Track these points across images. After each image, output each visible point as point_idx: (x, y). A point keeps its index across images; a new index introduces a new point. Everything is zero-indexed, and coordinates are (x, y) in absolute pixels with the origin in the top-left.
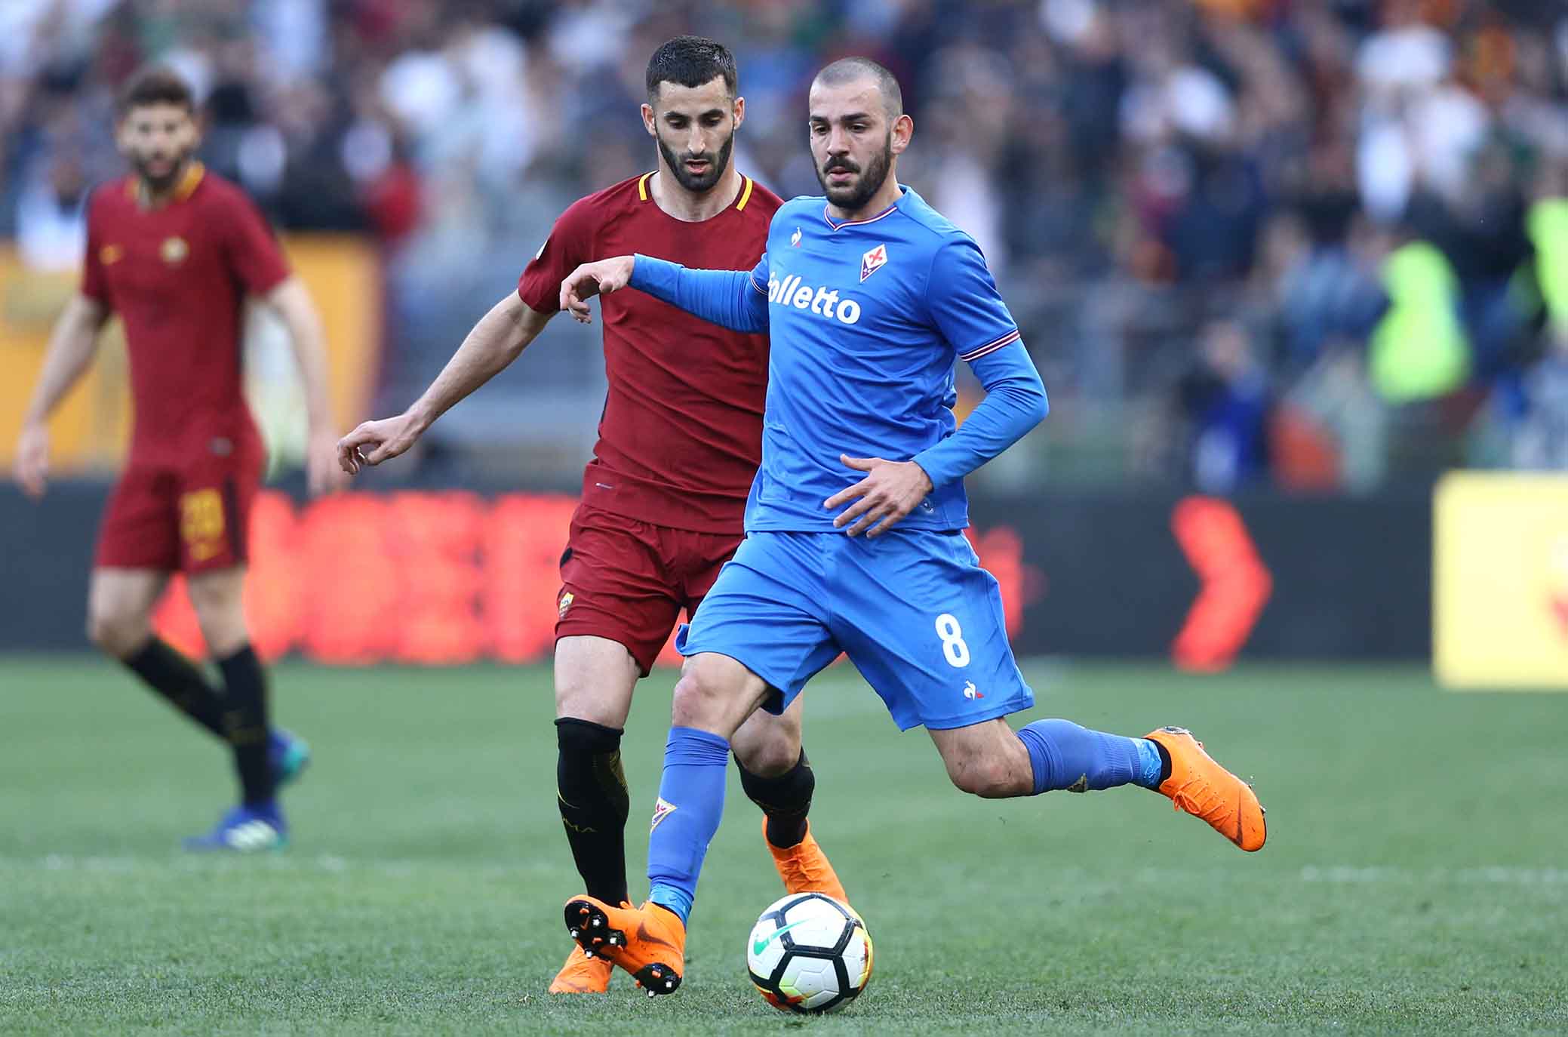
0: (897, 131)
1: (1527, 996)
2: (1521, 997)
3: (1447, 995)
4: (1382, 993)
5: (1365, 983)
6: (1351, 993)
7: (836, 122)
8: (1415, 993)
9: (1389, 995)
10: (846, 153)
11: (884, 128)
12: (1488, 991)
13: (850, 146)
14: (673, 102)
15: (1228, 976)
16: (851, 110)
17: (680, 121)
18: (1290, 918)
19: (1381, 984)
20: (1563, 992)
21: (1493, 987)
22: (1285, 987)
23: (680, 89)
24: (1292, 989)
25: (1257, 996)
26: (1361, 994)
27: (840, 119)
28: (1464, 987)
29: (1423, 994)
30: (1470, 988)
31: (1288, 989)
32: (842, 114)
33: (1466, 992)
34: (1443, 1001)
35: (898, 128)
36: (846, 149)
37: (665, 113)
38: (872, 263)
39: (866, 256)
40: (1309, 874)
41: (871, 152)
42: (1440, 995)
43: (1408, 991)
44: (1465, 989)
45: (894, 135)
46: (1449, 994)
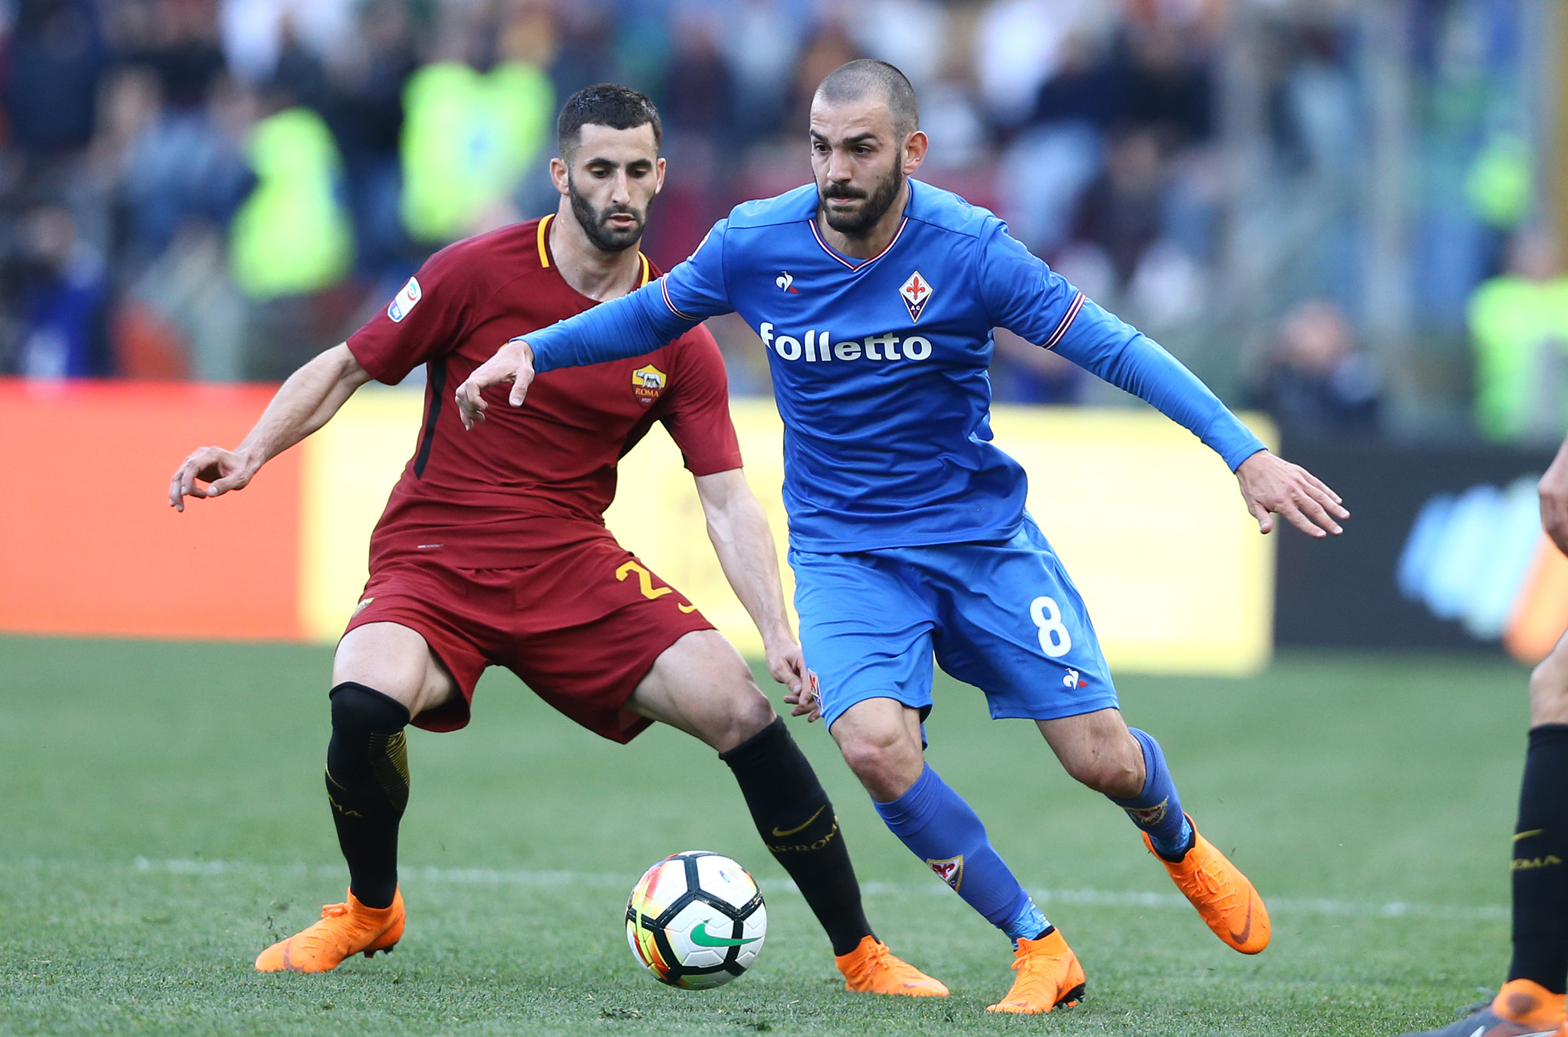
0: (910, 148)
1: (401, 1017)
2: (394, 1018)
3: (305, 1014)
4: (227, 1011)
5: (207, 998)
6: (191, 1010)
7: (837, 146)
8: (266, 1010)
9: (236, 1013)
10: (848, 180)
11: (893, 150)
12: (354, 1010)
13: (853, 172)
14: (598, 145)
15: (42, 986)
16: (854, 132)
17: (603, 168)
18: (119, 917)
19: (226, 1000)
20: (444, 1014)
21: (361, 1006)
22: (111, 1000)
23: (608, 132)
24: (118, 1003)
25: (77, 1010)
26: (202, 1011)
27: (841, 142)
28: (326, 1005)
29: (277, 1012)
30: (333, 1006)
31: (113, 1002)
32: (844, 137)
33: (329, 1011)
34: (300, 1021)
35: (911, 145)
36: (848, 175)
37: (588, 160)
38: (916, 298)
39: (903, 290)
40: (143, 865)
41: (878, 177)
42: (296, 1015)
43: (258, 1008)
44: (327, 1008)
45: (905, 153)
46: (308, 1013)
